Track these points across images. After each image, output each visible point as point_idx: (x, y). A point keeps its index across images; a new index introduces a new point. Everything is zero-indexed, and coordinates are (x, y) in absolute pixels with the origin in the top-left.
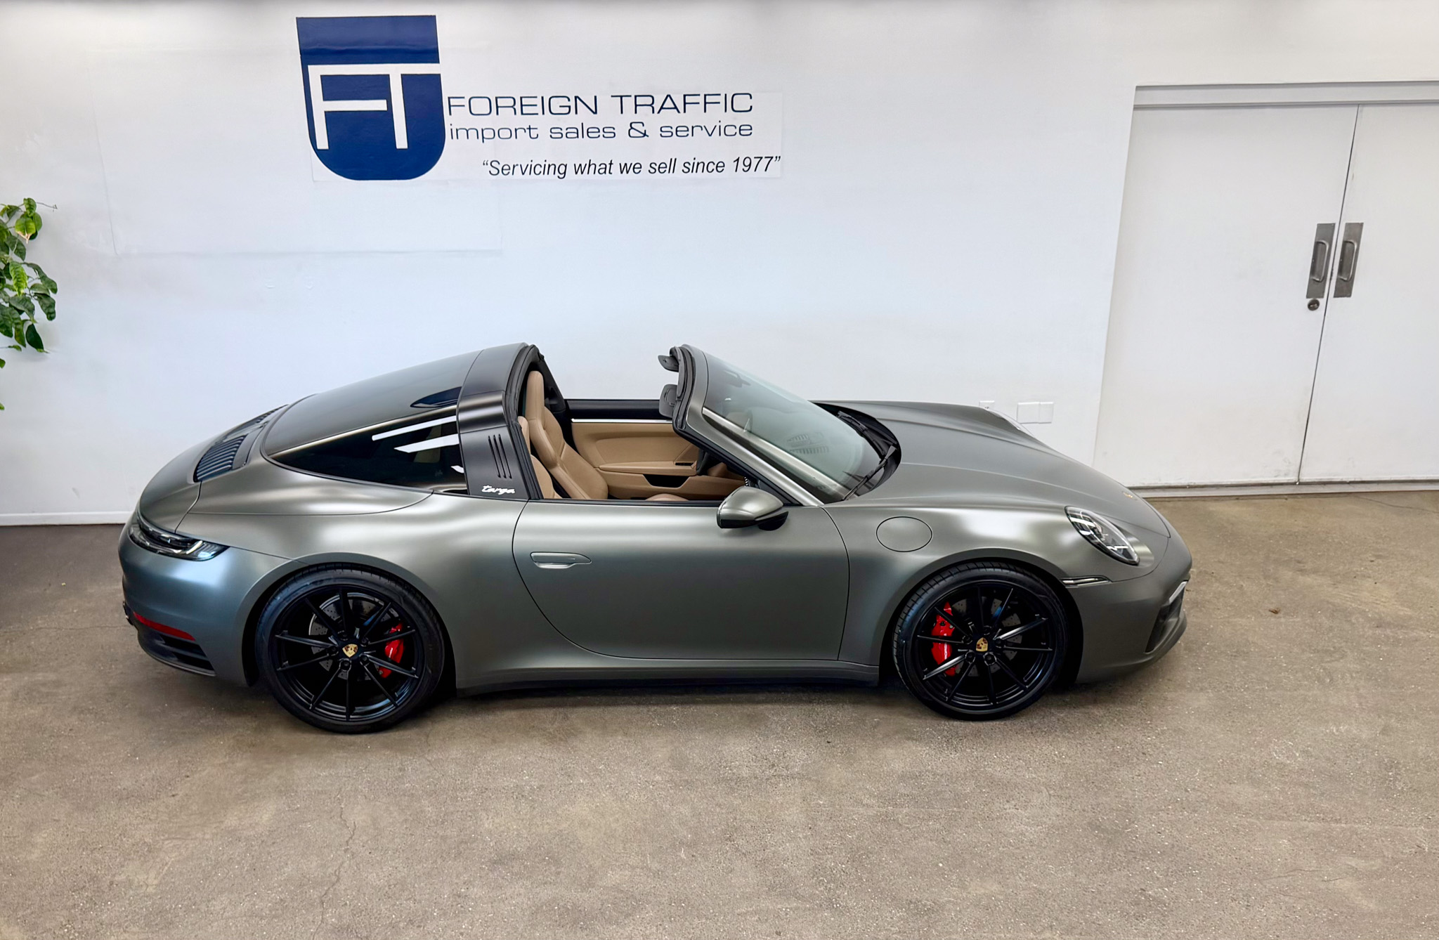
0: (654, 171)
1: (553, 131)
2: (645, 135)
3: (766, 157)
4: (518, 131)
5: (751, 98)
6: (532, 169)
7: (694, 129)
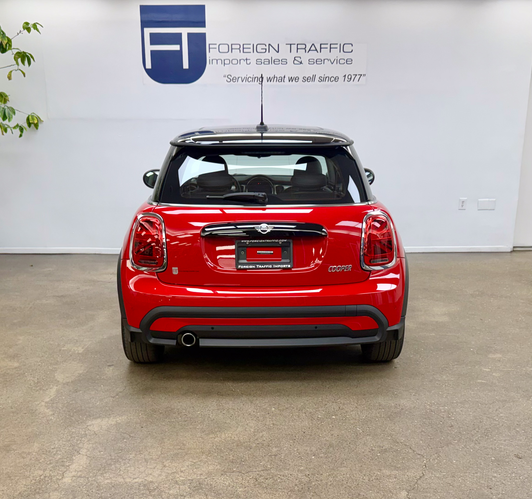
0: (304, 80)
1: (258, 61)
2: (301, 63)
3: (359, 75)
4: (241, 61)
5: (352, 45)
6: (247, 79)
7: (325, 61)
